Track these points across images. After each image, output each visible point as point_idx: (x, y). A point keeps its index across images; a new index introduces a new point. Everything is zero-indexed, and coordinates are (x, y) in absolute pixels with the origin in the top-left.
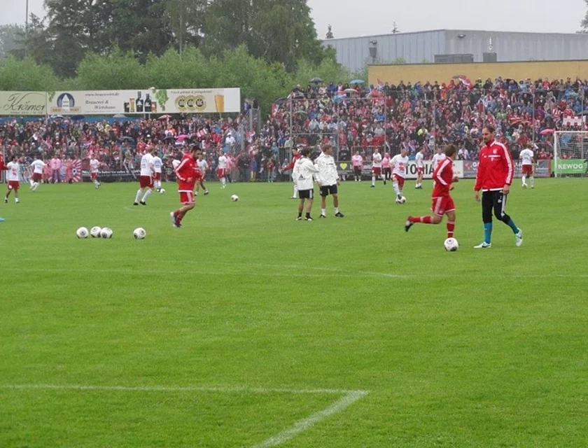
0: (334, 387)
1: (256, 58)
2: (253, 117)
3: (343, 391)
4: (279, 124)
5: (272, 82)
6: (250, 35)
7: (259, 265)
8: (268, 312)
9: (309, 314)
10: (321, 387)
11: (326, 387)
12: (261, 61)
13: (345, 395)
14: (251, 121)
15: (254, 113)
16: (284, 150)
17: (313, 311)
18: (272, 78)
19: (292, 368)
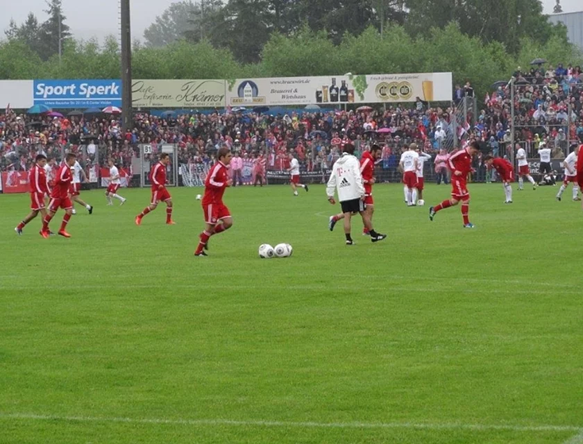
0: (564, 423)
1: (470, 37)
2: (468, 107)
3: (574, 429)
4: (499, 115)
5: (491, 64)
6: (463, 9)
7: (474, 281)
8: (485, 335)
9: (534, 337)
10: (549, 423)
11: (556, 423)
12: (476, 40)
13: (577, 433)
14: (465, 111)
15: (469, 101)
16: (504, 145)
17: (539, 334)
18: (491, 60)
19: (514, 401)
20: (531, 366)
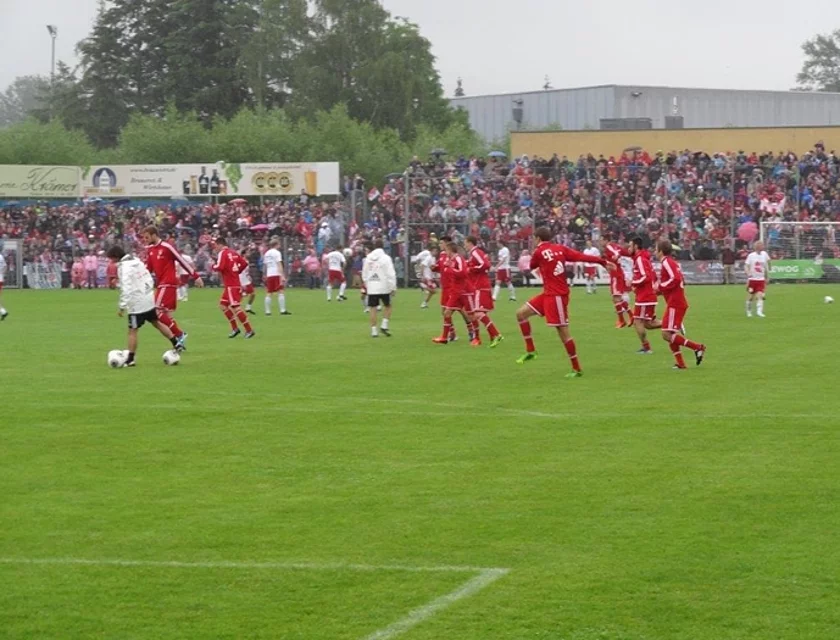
0: (462, 563)
1: (359, 122)
2: (357, 202)
3: (474, 569)
4: (391, 211)
5: (382, 155)
7: (363, 400)
8: (374, 463)
9: (430, 465)
10: (445, 563)
11: (453, 563)
12: (366, 125)
13: (477, 574)
14: (353, 206)
15: (358, 195)
16: (397, 245)
17: (435, 461)
18: (382, 149)
19: (406, 537)
20: (427, 498)
